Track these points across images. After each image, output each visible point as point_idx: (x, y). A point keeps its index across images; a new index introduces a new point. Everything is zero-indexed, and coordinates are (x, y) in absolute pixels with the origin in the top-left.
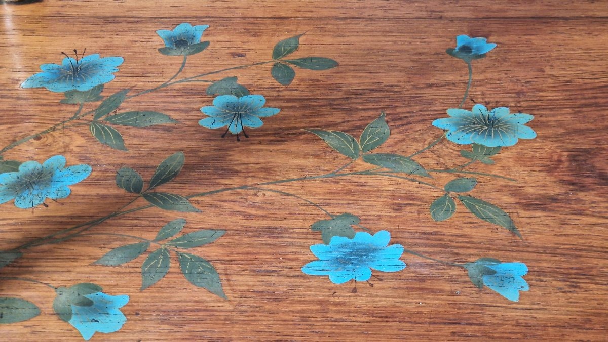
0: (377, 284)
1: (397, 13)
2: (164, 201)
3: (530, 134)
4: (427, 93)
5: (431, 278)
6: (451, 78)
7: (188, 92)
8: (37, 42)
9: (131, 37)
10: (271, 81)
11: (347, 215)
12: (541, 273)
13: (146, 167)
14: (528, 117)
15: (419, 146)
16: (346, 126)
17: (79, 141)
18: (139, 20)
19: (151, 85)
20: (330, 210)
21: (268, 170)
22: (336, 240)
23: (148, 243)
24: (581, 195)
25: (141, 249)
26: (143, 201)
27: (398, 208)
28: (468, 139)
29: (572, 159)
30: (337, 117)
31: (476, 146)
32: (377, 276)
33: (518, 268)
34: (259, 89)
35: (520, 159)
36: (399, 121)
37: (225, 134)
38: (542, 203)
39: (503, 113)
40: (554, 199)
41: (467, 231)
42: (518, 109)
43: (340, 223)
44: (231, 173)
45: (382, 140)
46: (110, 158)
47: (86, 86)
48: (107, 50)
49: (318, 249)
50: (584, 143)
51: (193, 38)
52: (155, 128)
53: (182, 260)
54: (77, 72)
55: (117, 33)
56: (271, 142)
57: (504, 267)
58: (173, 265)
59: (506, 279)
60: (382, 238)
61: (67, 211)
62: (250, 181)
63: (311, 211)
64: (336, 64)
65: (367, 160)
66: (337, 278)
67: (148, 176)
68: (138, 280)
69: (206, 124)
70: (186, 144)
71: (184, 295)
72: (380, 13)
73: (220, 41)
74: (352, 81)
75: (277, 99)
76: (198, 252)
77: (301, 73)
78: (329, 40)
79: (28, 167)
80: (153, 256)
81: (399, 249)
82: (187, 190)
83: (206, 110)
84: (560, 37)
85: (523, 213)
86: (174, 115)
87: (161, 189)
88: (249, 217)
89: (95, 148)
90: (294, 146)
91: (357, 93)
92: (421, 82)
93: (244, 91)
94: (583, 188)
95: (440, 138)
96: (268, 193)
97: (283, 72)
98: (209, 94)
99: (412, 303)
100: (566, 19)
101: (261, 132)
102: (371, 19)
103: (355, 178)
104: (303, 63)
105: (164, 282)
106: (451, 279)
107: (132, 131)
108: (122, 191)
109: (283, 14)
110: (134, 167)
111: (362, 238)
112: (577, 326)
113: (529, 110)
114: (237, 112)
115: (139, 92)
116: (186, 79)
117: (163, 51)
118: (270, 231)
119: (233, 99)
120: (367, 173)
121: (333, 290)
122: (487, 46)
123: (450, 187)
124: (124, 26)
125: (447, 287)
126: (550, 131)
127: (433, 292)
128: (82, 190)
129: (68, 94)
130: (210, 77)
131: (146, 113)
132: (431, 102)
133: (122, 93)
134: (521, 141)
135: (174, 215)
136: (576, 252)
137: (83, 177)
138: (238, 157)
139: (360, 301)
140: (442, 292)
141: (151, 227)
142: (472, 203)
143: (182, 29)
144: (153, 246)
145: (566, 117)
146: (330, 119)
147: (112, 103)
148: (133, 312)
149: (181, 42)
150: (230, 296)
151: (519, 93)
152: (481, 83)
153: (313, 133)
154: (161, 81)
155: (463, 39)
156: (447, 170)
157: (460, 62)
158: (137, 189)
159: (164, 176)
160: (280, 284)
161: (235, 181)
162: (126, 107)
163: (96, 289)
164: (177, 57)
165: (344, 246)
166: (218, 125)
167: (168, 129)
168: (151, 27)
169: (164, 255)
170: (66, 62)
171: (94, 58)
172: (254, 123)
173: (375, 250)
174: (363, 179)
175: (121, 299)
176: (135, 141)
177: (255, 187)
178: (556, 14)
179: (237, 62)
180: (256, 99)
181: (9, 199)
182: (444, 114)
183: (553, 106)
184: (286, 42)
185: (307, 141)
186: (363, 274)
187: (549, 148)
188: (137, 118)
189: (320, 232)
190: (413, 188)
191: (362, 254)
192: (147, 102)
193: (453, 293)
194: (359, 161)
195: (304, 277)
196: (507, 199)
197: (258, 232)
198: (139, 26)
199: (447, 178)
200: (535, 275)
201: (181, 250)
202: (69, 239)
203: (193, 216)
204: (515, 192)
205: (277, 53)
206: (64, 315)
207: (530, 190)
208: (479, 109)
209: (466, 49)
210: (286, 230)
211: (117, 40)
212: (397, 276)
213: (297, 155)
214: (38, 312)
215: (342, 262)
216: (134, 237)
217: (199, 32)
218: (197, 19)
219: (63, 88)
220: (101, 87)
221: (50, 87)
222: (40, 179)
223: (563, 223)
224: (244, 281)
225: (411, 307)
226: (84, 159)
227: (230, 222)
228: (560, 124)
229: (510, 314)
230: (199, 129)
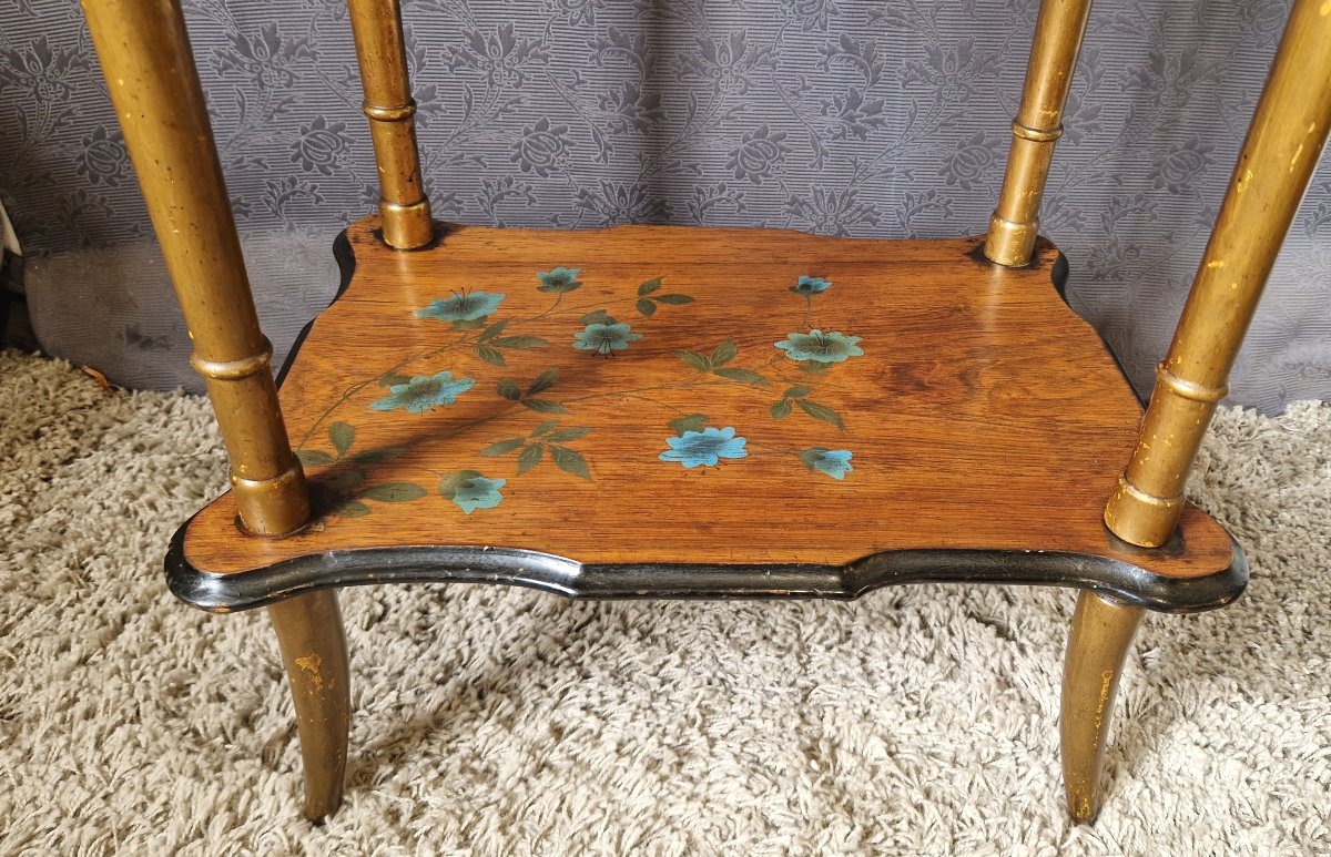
0: (723, 468)
1: (747, 259)
2: (541, 406)
3: (859, 352)
4: (771, 322)
5: (769, 463)
6: (792, 309)
7: (565, 322)
8: (428, 282)
9: (510, 279)
10: (636, 314)
11: (698, 415)
12: (863, 458)
13: (524, 379)
14: (856, 339)
15: (761, 362)
16: (699, 348)
17: (464, 360)
18: (519, 265)
19: (530, 316)
20: (684, 411)
21: (631, 381)
22: (688, 434)
23: (524, 439)
24: (900, 398)
25: (518, 443)
26: (521, 406)
27: (743, 409)
28: (804, 357)
29: (895, 371)
30: (692, 341)
31: (811, 362)
32: (722, 461)
33: (845, 455)
34: (627, 319)
35: (849, 372)
36: (745, 343)
37: (595, 354)
38: (868, 405)
39: (836, 336)
40: (877, 402)
41: (802, 427)
42: (849, 333)
43: (693, 421)
44: (598, 383)
45: (731, 357)
46: (491, 372)
47: (472, 317)
48: (492, 288)
49: (673, 442)
50: (905, 359)
51: (568, 279)
52: (532, 349)
53: (554, 452)
54: (464, 306)
55: (499, 274)
56: (635, 360)
57: (832, 454)
58: (546, 455)
59: (835, 463)
60: (728, 432)
61: (452, 414)
62: (616, 390)
63: (666, 412)
64: (692, 300)
65: (716, 373)
66: (689, 463)
67: (525, 387)
68: (515, 467)
69: (579, 346)
70: (560, 362)
71: (554, 478)
72: (732, 259)
73: (591, 281)
74: (706, 313)
75: (641, 327)
76: (569, 445)
77: (662, 307)
78: (687, 281)
79: (418, 380)
80: (529, 448)
81: (741, 442)
82: (559, 397)
83: (579, 335)
84: (888, 277)
85: (850, 413)
86: (550, 340)
87: (537, 397)
88: (615, 417)
89: (479, 365)
90: (653, 363)
91: (710, 322)
92: (764, 313)
93: (612, 321)
94: (902, 393)
95: (781, 356)
96: (631, 399)
97: (647, 307)
98: (582, 323)
99: (752, 482)
100: (891, 262)
101: (625, 353)
102: (724, 264)
103: (706, 387)
104: (665, 299)
105: (538, 468)
106: (786, 465)
107: (512, 352)
108: (503, 398)
109: (648, 261)
110: (513, 379)
111: (711, 432)
112: (894, 498)
113: (859, 334)
114: (606, 337)
115: (518, 321)
116: (561, 312)
117: (541, 289)
118: (633, 428)
119: (603, 327)
120: (716, 383)
121: (685, 473)
122: (825, 285)
123: (788, 393)
124: (507, 269)
125: (783, 470)
126: (875, 350)
127: (771, 473)
128: (466, 398)
129: (455, 323)
130: (583, 310)
131: (525, 338)
132: (774, 328)
133: (503, 323)
134: (850, 358)
135: (548, 417)
136: (895, 442)
137: (468, 387)
138: (606, 371)
139: (709, 481)
140: (778, 473)
141: (525, 427)
142: (806, 406)
143: (558, 272)
144: (528, 441)
145: (890, 338)
146: (686, 342)
147: (495, 330)
148: (510, 493)
149: (557, 282)
150: (595, 478)
151: (850, 321)
152: (818, 313)
153: (672, 353)
154: (540, 312)
155: (803, 279)
156: (786, 380)
157: (801, 297)
158: (515, 396)
159: (540, 386)
160: (639, 468)
161: (603, 390)
162: (506, 333)
163: (478, 474)
164: (554, 294)
165: (695, 439)
166: (589, 347)
167: (546, 351)
168: (531, 270)
169: (539, 448)
170: (454, 297)
171: (478, 294)
172: (621, 346)
173: (722, 442)
174: (713, 388)
175: (500, 482)
176: (515, 360)
177: (619, 394)
178: (885, 259)
179: (606, 298)
180: (621, 327)
181: (401, 405)
182: (784, 337)
183: (879, 330)
184: (651, 283)
185: (666, 359)
186: (712, 460)
187: (875, 362)
188: (515, 342)
189: (676, 428)
190: (756, 394)
191: (710, 446)
192: (525, 330)
193: (787, 475)
194: (710, 374)
195: (661, 462)
196: (837, 402)
197: (620, 429)
198: (519, 269)
199: (785, 386)
200: (857, 459)
201: (554, 444)
202: (453, 437)
203: (564, 417)
204: (845, 397)
205: (642, 291)
206: (449, 495)
207: (857, 395)
208: (815, 333)
209: (806, 287)
210: (645, 426)
211: (500, 280)
212: (740, 461)
213: (657, 370)
214: (425, 493)
215: (692, 451)
216: (511, 434)
217: (573, 275)
218: (570, 264)
219: (451, 318)
220: (485, 318)
221: (439, 318)
222: (430, 389)
223: (884, 420)
224: (608, 467)
225: (752, 486)
226: (468, 374)
227: (596, 421)
228: (886, 344)
229: (835, 489)
230: (572, 350)
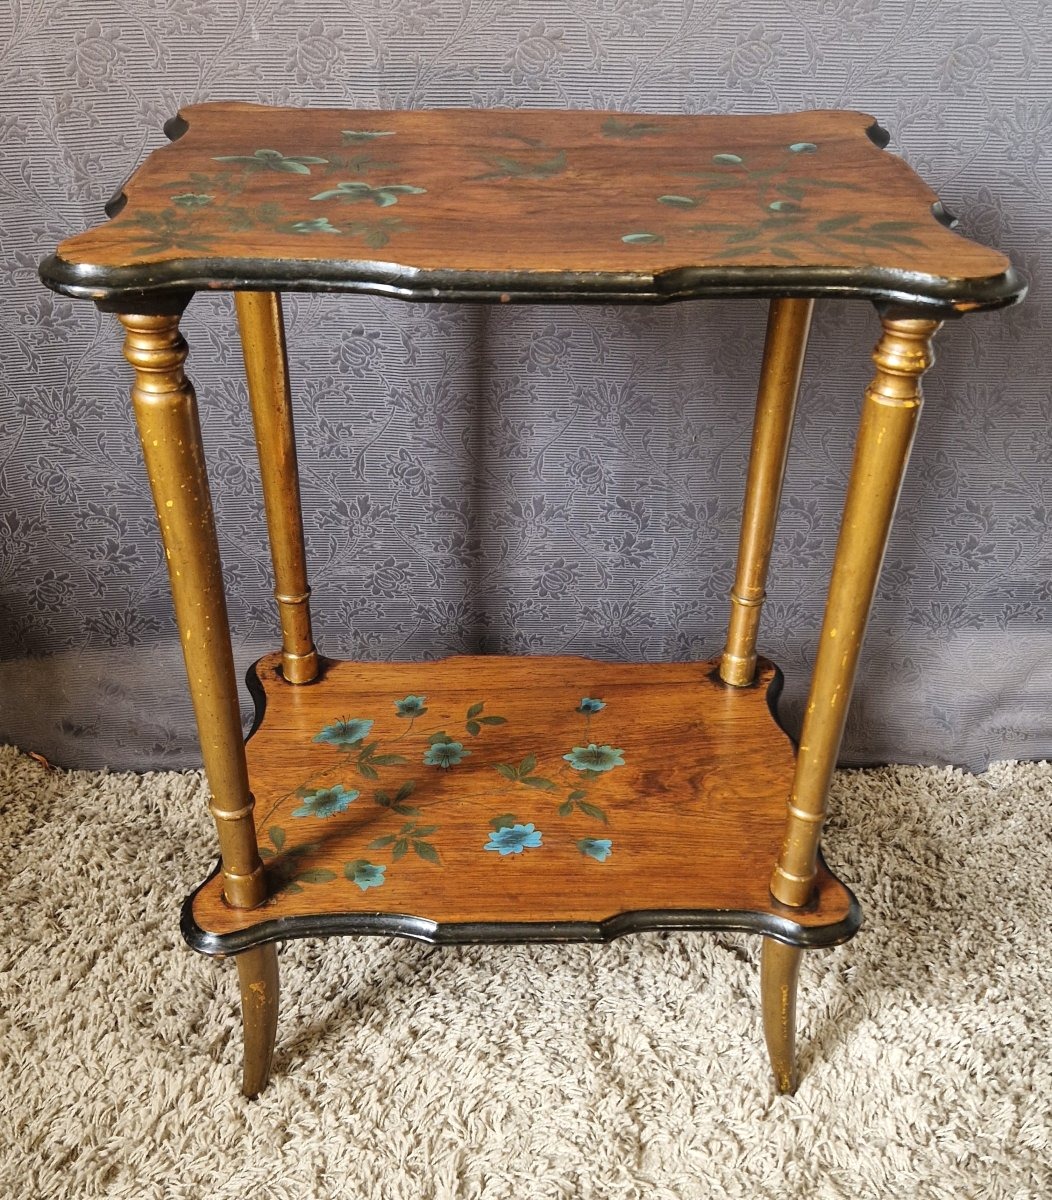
0: (526, 854)
1: (546, 684)
2: (405, 811)
3: (621, 762)
4: (561, 738)
5: (558, 850)
6: (576, 727)
7: (417, 742)
8: (319, 712)
9: (378, 706)
10: (466, 733)
11: (511, 815)
12: (619, 845)
13: (392, 790)
14: (620, 751)
15: (554, 772)
16: (510, 761)
17: (352, 775)
18: (382, 694)
19: (393, 738)
20: (500, 812)
21: (464, 790)
22: (503, 830)
23: (395, 836)
24: (647, 799)
25: (392, 839)
26: (391, 811)
27: (540, 810)
28: (583, 767)
29: (645, 777)
30: (505, 756)
31: (588, 771)
32: (526, 849)
33: (606, 843)
34: (459, 739)
35: (614, 778)
36: (543, 756)
37: (439, 768)
38: (624, 805)
39: (606, 749)
40: (631, 802)
41: (579, 822)
42: (615, 747)
43: (506, 820)
44: (442, 792)
45: (532, 768)
46: (370, 785)
47: (353, 740)
48: (364, 715)
49: (494, 836)
50: (652, 767)
51: (417, 705)
52: (396, 765)
53: (416, 844)
54: (346, 731)
55: (369, 703)
56: (467, 772)
57: (599, 842)
58: (411, 848)
59: (600, 849)
60: (530, 827)
61: (347, 819)
62: (454, 797)
63: (488, 813)
64: (504, 720)
65: (523, 781)
66: (504, 851)
67: (392, 796)
68: (391, 857)
69: (427, 762)
70: (415, 775)
71: (417, 865)
72: (535, 684)
73: (434, 707)
74: (515, 732)
75: (469, 745)
76: (424, 840)
77: (484, 728)
78: (501, 704)
79: (321, 792)
80: (398, 843)
81: (539, 834)
82: (417, 803)
83: (427, 753)
84: (647, 697)
85: (613, 811)
86: (408, 757)
87: (401, 803)
88: (454, 818)
89: (361, 780)
90: (479, 774)
91: (518, 739)
92: (557, 730)
93: (449, 740)
94: (649, 795)
95: (567, 767)
96: (464, 803)
97: (473, 728)
98: (429, 743)
99: (546, 864)
100: (652, 684)
101: (461, 766)
102: (528, 689)
103: (515, 793)
104: (486, 720)
105: (406, 857)
106: (568, 851)
107: (382, 768)
108: (379, 806)
109: (474, 687)
110: (385, 790)
111: (518, 828)
112: (637, 874)
113: (622, 747)
114: (446, 754)
115: (385, 743)
116: (414, 734)
117: (398, 715)
118: (466, 826)
119: (444, 745)
120: (522, 789)
121: (501, 859)
122: (601, 706)
123: (571, 797)
124: (372, 699)
125: (565, 855)
126: (633, 760)
127: (558, 858)
128: (355, 806)
129: (341, 745)
130: (428, 732)
131: (390, 757)
132: (563, 743)
133: (374, 744)
134: (615, 767)
135: (409, 819)
136: (641, 833)
137: (355, 797)
138: (447, 782)
139: (518, 864)
140: (562, 858)
141: (396, 826)
142: (583, 806)
143: (409, 699)
144: (399, 837)
145: (644, 751)
146: (500, 757)
147: (369, 751)
148: (389, 874)
149: (410, 709)
150: (443, 863)
151: (618, 736)
152: (594, 730)
153: (491, 766)
154: (398, 735)
155: (585, 700)
156: (570, 786)
157: (581, 716)
158: (386, 803)
159: (403, 795)
160: (471, 856)
161: (445, 797)
162: (377, 753)
163: (368, 863)
164: (408, 719)
165: (507, 833)
166: (435, 763)
167: (404, 766)
168: (390, 699)
169: (405, 842)
170: (338, 724)
171: (356, 721)
172: (456, 761)
173: (526, 835)
174: (520, 793)
175: (382, 868)
176: (385, 775)
177: (457, 800)
178: (647, 681)
179: (445, 721)
180: (456, 745)
181: (313, 812)
182: (570, 751)
183: (637, 744)
184: (476, 706)
185: (488, 771)
186: (519, 849)
187: (633, 771)
188: (384, 760)
189: (495, 825)
190: (549, 797)
191: (516, 838)
192: (391, 749)
193: (568, 858)
194: (518, 782)
195: (485, 851)
196: (604, 803)
197: (458, 827)
198: (384, 698)
199: (570, 791)
200: (616, 846)
201: (415, 839)
202: (349, 835)
203: (421, 819)
204: (609, 798)
205: (470, 715)
206: (351, 878)
207: (618, 797)
208: (592, 747)
209: (587, 707)
210: (474, 824)
211: (370, 708)
212: (537, 849)
213: (481, 779)
214: (335, 877)
215: (506, 842)
216: (388, 832)
217: (420, 701)
218: (419, 692)
219: (338, 741)
220: (361, 740)
221: (329, 741)
222: (328, 800)
223: (635, 816)
224: (451, 855)
225: (545, 867)
226: (355, 787)
227: (442, 821)
228: (640, 755)
229: (599, 869)
230: (423, 765)
